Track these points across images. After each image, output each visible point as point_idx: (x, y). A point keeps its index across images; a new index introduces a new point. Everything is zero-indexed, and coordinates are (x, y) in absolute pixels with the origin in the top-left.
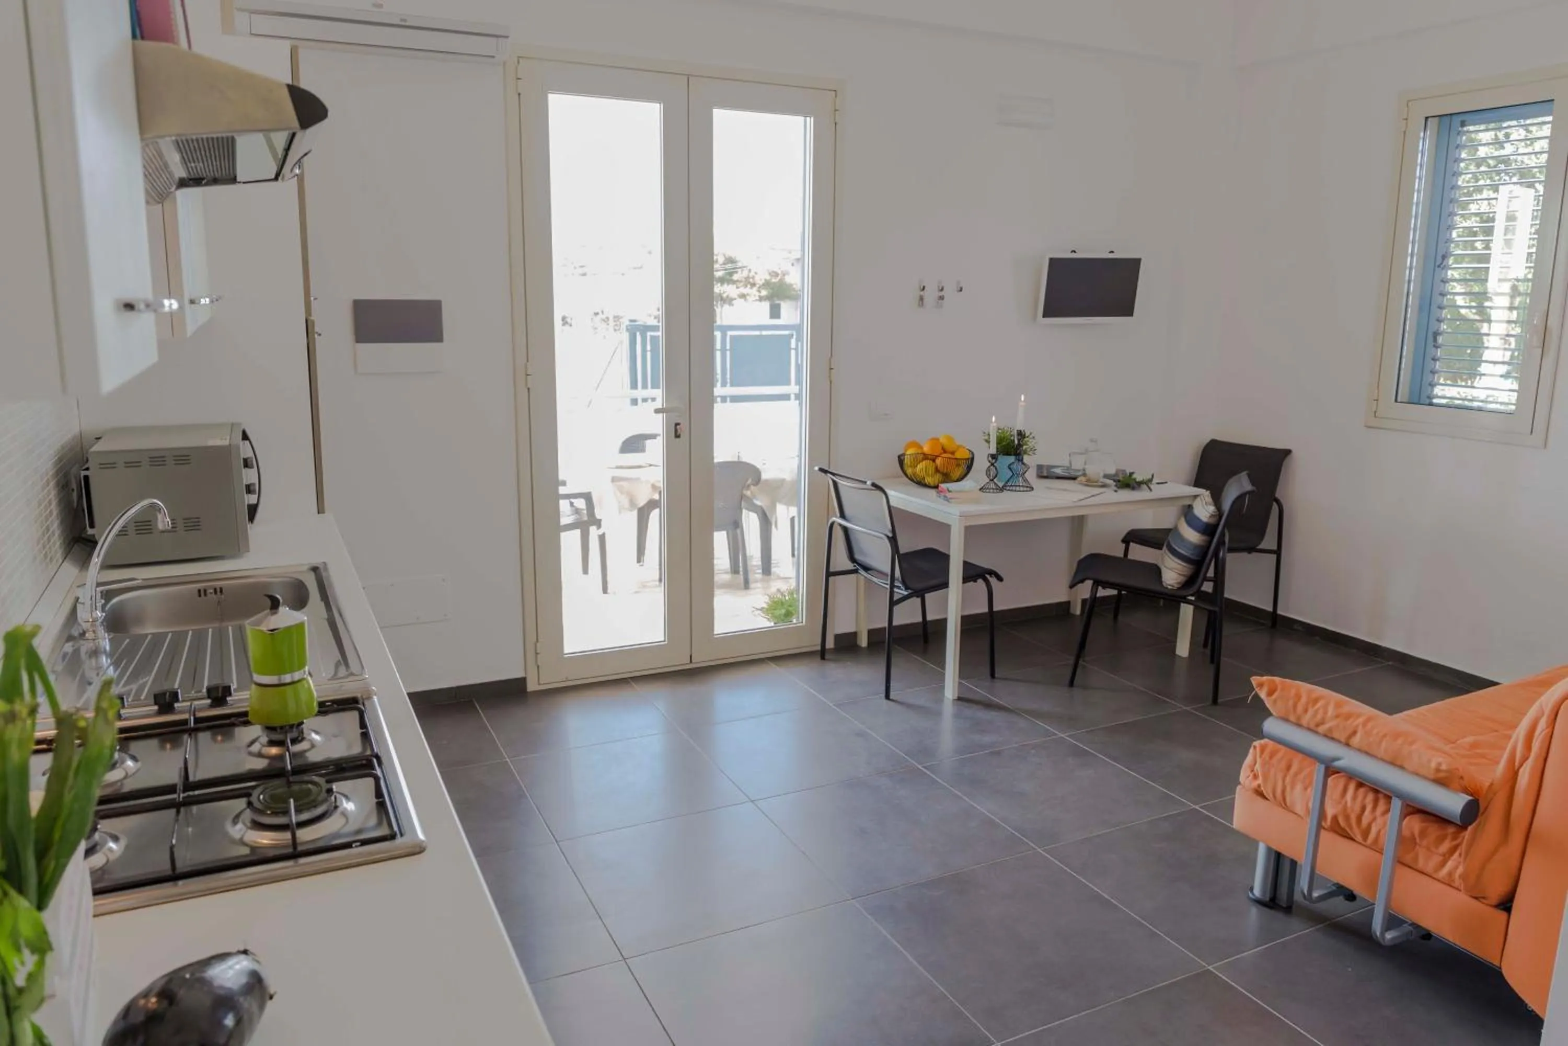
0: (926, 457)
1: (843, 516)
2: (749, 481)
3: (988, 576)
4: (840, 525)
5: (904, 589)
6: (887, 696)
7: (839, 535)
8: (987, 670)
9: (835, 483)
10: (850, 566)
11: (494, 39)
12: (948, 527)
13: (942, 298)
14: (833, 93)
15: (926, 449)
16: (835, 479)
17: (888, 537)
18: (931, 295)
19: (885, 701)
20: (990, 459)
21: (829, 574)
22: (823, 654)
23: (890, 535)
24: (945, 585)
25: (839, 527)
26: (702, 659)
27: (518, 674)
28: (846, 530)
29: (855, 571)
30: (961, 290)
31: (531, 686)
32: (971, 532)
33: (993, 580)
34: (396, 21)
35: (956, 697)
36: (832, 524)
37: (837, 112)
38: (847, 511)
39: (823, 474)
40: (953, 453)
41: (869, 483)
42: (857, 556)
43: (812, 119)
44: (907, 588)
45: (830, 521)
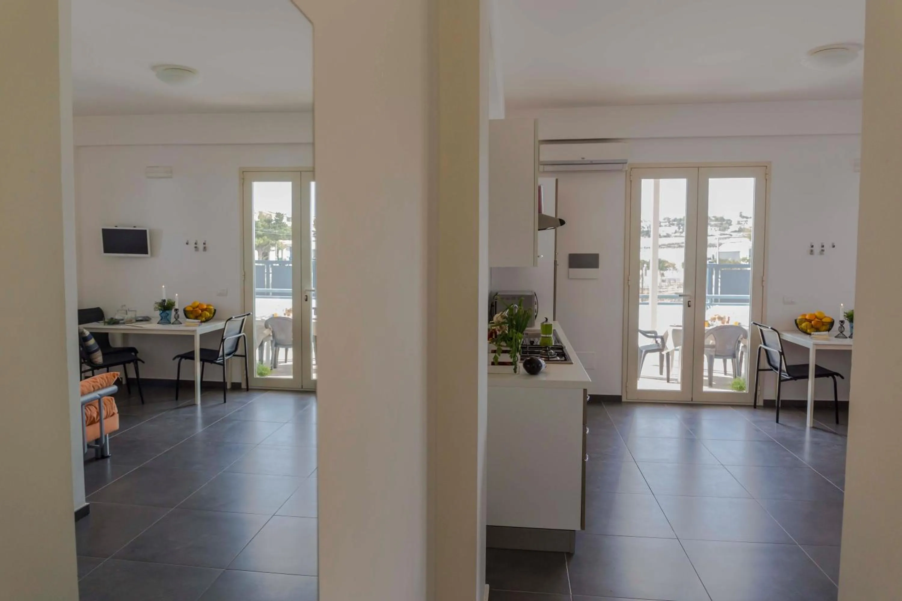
0: (806, 320)
1: (765, 344)
2: (742, 336)
3: (835, 376)
4: (764, 348)
5: (788, 375)
6: (777, 422)
7: (763, 353)
8: (835, 420)
9: (761, 330)
10: (768, 367)
11: (622, 164)
12: (808, 349)
13: (823, 251)
14: (765, 167)
15: (807, 317)
16: (761, 328)
17: (779, 352)
18: (817, 249)
19: (776, 424)
20: (840, 323)
21: (759, 370)
22: (755, 406)
23: (781, 351)
24: (807, 377)
25: (763, 349)
26: (696, 400)
27: (619, 394)
28: (766, 351)
29: (772, 370)
30: (834, 246)
31: (624, 399)
32: (819, 352)
33: (838, 378)
34: (589, 162)
35: (812, 426)
36: (760, 348)
37: (767, 175)
38: (767, 342)
39: (755, 325)
40: (821, 319)
41: (770, 328)
42: (772, 363)
43: (755, 178)
44: (789, 375)
45: (759, 347)
